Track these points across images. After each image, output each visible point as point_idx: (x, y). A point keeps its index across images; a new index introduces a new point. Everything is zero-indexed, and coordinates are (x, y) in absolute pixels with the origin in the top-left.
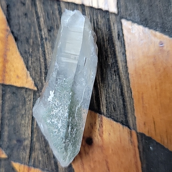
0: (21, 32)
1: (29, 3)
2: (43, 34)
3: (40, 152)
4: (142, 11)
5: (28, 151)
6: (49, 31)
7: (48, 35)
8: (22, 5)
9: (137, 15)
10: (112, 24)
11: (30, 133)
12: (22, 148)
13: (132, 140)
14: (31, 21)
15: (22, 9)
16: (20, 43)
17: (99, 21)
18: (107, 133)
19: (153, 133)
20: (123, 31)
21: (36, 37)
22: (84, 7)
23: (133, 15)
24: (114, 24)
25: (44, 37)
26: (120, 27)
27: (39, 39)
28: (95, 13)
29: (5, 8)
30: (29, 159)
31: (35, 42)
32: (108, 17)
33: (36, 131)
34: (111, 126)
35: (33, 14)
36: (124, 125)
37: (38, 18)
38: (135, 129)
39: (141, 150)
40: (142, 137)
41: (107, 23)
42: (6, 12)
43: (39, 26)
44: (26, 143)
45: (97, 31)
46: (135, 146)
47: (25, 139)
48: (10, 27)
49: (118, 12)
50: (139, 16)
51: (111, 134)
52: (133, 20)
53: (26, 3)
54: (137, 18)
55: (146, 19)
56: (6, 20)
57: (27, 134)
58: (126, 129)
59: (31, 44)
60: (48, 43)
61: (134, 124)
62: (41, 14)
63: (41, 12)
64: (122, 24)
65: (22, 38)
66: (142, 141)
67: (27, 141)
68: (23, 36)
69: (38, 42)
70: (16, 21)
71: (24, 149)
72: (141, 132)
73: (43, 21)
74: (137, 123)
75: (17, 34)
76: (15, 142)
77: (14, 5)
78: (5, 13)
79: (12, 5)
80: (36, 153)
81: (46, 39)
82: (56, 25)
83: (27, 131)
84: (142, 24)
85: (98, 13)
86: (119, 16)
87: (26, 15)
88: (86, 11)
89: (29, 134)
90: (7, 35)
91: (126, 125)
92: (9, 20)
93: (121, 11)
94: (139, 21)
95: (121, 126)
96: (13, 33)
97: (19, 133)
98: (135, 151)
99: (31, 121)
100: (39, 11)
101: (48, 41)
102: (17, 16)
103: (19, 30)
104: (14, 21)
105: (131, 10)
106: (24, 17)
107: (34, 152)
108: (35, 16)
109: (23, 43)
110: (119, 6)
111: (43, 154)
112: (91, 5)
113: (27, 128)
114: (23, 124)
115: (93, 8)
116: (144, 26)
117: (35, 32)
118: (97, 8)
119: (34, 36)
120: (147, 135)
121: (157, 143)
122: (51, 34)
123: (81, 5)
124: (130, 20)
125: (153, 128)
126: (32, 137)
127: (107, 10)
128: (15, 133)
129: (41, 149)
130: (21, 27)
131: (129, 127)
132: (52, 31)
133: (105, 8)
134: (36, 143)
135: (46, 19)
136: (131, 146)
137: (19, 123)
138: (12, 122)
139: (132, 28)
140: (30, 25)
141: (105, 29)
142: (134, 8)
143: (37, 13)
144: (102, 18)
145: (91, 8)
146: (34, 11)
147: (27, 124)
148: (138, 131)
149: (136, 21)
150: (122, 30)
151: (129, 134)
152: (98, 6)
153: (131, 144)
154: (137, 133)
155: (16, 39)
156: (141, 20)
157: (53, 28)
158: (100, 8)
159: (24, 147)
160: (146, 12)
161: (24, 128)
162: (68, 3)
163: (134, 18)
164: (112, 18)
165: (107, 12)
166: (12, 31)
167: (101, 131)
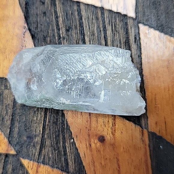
0: (39, 30)
1: (48, 2)
2: (61, 33)
3: (50, 149)
4: (159, 17)
5: (38, 148)
6: (67, 30)
7: (66, 35)
8: (41, 4)
9: (154, 21)
10: (129, 27)
11: (42, 130)
12: (32, 144)
13: (143, 139)
14: (50, 19)
15: (42, 8)
16: (36, 40)
17: (117, 24)
18: (120, 131)
19: (164, 132)
20: (139, 35)
21: (54, 35)
22: (103, 10)
23: (150, 20)
24: (131, 28)
25: (62, 36)
26: (137, 31)
27: (57, 38)
28: (113, 17)
29: (24, 6)
30: (39, 156)
31: (52, 40)
32: (126, 21)
33: (47, 128)
34: (124, 124)
35: (52, 13)
36: (137, 124)
37: (57, 17)
38: (147, 128)
39: (152, 149)
40: (153, 136)
41: (125, 26)
42: (24, 9)
43: (58, 25)
44: (36, 140)
45: (115, 34)
46: (146, 145)
47: (35, 136)
48: (28, 24)
49: (136, 17)
50: (155, 22)
51: (123, 132)
52: (150, 25)
53: (45, 2)
54: (154, 24)
55: (162, 25)
56: (24, 17)
57: (38, 131)
58: (138, 128)
59: (48, 42)
60: (66, 42)
61: (146, 123)
62: (60, 14)
63: (60, 11)
64: (140, 28)
65: (40, 36)
66: (152, 140)
67: (38, 138)
68: (40, 34)
69: (56, 41)
70: (35, 19)
71: (34, 146)
72: (152, 131)
73: (62, 20)
74: (148, 123)
75: (34, 32)
76: (25, 138)
77: (33, 4)
78: (23, 11)
79: (30, 3)
80: (47, 150)
81: (64, 38)
82: (75, 26)
83: (38, 128)
84: (158, 30)
85: (117, 16)
86: (136, 20)
87: (45, 13)
88: (105, 14)
89: (40, 131)
90: (24, 32)
91: (138, 125)
92: (27, 18)
93: (138, 16)
94: (155, 26)
95: (133, 125)
96: (30, 30)
97: (29, 130)
98: (146, 149)
99: (43, 118)
100: (58, 10)
101: (65, 40)
102: (35, 14)
103: (37, 28)
104: (32, 19)
105: (148, 16)
106: (43, 15)
107: (44, 149)
108: (54, 15)
109: (40, 40)
110: (137, 11)
111: (53, 151)
112: (110, 9)
113: (39, 125)
114: (35, 120)
115: (113, 11)
116: (160, 31)
117: (53, 30)
118: (116, 12)
119: (52, 35)
120: (158, 134)
121: (168, 143)
122: (70, 33)
123: (100, 8)
124: (147, 25)
125: (164, 128)
126: (43, 134)
127: (125, 14)
128: (25, 130)
129: (52, 146)
130: (39, 25)
131: (141, 127)
132: (70, 30)
133: (123, 12)
134: (47, 140)
135: (65, 19)
136: (142, 145)
137: (31, 120)
138: (23, 119)
139: (149, 33)
140: (48, 24)
141: (123, 32)
142: (151, 14)
143: (56, 12)
144: (120, 22)
145: (110, 11)
146: (53, 11)
147: (39, 122)
148: (150, 130)
149: (153, 26)
150: (139, 33)
151: (141, 133)
152: (117, 10)
153: (142, 142)
154: (148, 132)
155: (33, 37)
156: (157, 26)
157: (71, 28)
158: (118, 12)
159: (34, 144)
160: (163, 17)
161: (35, 125)
162: (88, 5)
163: (151, 24)
164: (130, 23)
165: (125, 16)
166: (29, 28)
167: (113, 129)
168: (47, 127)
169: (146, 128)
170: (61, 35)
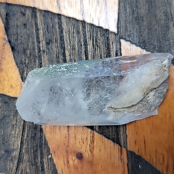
0: (19, 42)
1: (29, 14)
2: (41, 46)
3: (28, 164)
4: (141, 33)
5: (16, 162)
6: (48, 44)
7: (46, 48)
8: (22, 15)
9: (136, 37)
10: (111, 43)
11: (20, 144)
12: (10, 158)
13: (122, 157)
14: (30, 32)
15: (22, 20)
16: (16, 53)
17: (98, 38)
18: (98, 149)
19: (143, 152)
20: (121, 51)
21: (34, 48)
22: (84, 23)
23: (132, 36)
24: (113, 43)
25: (42, 50)
26: (119, 47)
27: (37, 51)
28: (95, 31)
29: (4, 16)
30: (16, 171)
31: (32, 53)
32: (107, 36)
33: (25, 143)
34: (103, 142)
35: (32, 25)
36: (116, 142)
37: (37, 30)
38: (126, 147)
39: (130, 168)
40: (131, 155)
41: (106, 41)
42: (5, 20)
43: (38, 38)
44: (14, 154)
45: (96, 48)
46: (124, 164)
47: (13, 150)
48: (8, 36)
49: (118, 32)
50: (138, 38)
51: (102, 150)
52: (132, 41)
53: (26, 13)
54: (136, 40)
55: (144, 42)
56: (4, 28)
57: (16, 145)
58: (117, 146)
59: (28, 55)
60: (46, 55)
61: (125, 142)
62: (40, 26)
63: (40, 23)
64: (121, 44)
65: (20, 48)
66: (131, 159)
67: (16, 152)
68: (20, 46)
69: (36, 54)
70: (15, 31)
71: (12, 160)
72: (131, 150)
73: (42, 33)
74: (128, 142)
75: (14, 44)
76: (3, 152)
77: (14, 15)
78: (3, 22)
79: (11, 14)
80: (24, 165)
81: (44, 51)
82: (55, 39)
83: (16, 142)
84: (140, 46)
85: (99, 30)
86: (119, 35)
87: (25, 25)
88: (87, 28)
89: (18, 145)
90: (4, 44)
91: (117, 143)
92: (7, 29)
93: (121, 31)
94: (137, 42)
95: (112, 143)
96: (10, 42)
97: (7, 143)
98: (124, 168)
99: (21, 132)
100: (39, 22)
101: (45, 53)
102: (15, 25)
103: (17, 40)
104: (12, 30)
105: (130, 31)
106: (23, 27)
107: (22, 164)
108: (34, 27)
109: (20, 53)
110: (119, 25)
111: (31, 166)
112: (92, 23)
113: (17, 139)
114: (13, 134)
115: (94, 25)
116: (142, 48)
117: (33, 43)
118: (97, 26)
119: (32, 47)
120: (137, 153)
121: (146, 162)
122: (50, 46)
123: (81, 21)
124: (129, 41)
125: (143, 147)
126: (21, 148)
127: (107, 29)
128: (3, 143)
129: (29, 161)
130: (19, 37)
131: (120, 145)
132: (51, 44)
133: (105, 27)
134: (25, 154)
135: (45, 31)
136: (120, 164)
137: (9, 134)
138: (1, 132)
139: (130, 49)
140: (28, 36)
141: (104, 47)
142: (134, 29)
143: (36, 24)
144: (102, 36)
145: (92, 25)
146: (34, 22)
147: (17, 135)
148: (129, 149)
149: (135, 42)
150: (120, 49)
151: (120, 151)
152: (99, 24)
153: (120, 161)
154: (127, 151)
155: (13, 49)
156: (139, 42)
157: (51, 41)
158: (100, 26)
159: (12, 158)
160: (145, 33)
161: (14, 139)
162: (69, 18)
163: (133, 39)
164: (112, 37)
165: (107, 30)
166: (9, 40)
167: (92, 147)
168: (25, 141)
169: (124, 147)
170: (42, 48)
